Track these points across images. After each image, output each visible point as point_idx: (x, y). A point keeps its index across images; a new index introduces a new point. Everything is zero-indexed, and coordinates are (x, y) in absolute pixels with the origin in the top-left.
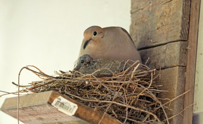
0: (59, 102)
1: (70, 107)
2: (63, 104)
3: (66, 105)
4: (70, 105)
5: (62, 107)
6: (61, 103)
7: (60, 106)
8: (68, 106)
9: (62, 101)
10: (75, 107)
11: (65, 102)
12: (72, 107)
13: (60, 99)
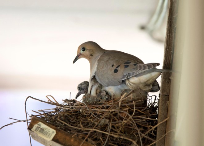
0: (39, 128)
1: (49, 132)
2: (43, 130)
3: (46, 130)
4: (49, 131)
5: (42, 133)
6: (41, 128)
7: (40, 131)
8: (47, 132)
9: (42, 127)
10: (54, 133)
11: (45, 128)
12: (51, 132)
13: (40, 125)
